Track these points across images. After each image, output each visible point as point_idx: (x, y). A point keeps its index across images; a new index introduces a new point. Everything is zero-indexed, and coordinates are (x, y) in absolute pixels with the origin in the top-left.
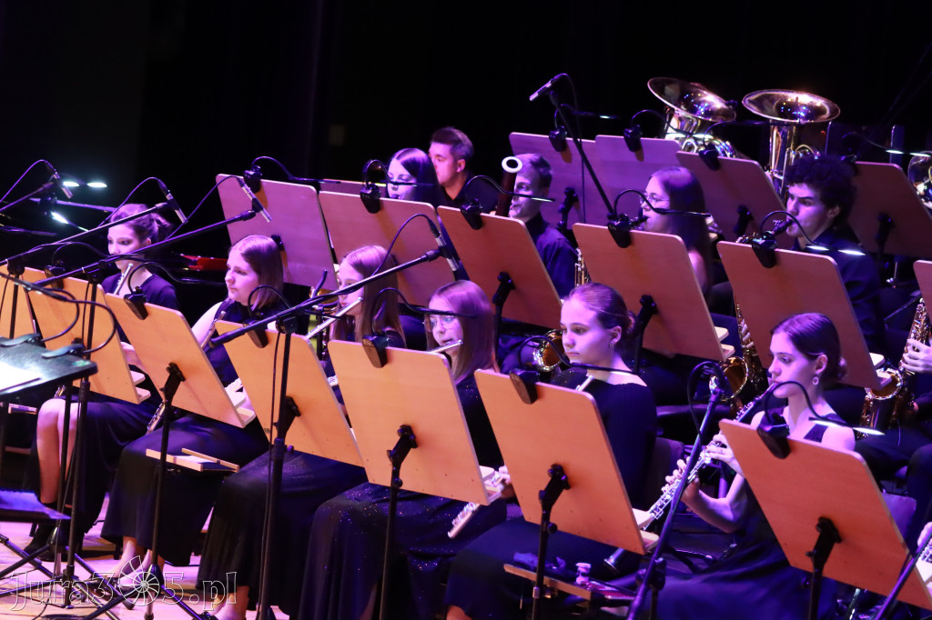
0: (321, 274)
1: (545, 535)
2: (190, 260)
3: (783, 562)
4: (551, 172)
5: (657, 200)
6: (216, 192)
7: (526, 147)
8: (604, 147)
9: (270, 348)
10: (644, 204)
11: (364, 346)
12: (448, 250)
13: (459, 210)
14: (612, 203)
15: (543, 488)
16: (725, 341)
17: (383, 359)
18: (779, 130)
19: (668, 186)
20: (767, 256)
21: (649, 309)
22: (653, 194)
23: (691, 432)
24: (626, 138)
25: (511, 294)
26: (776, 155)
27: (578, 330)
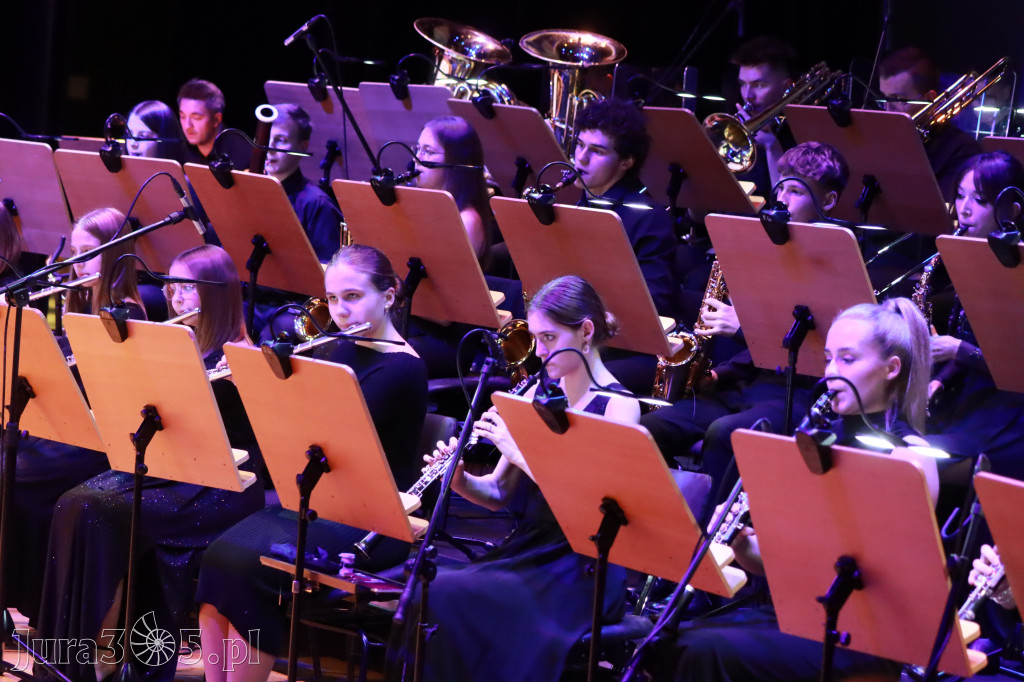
0: (59, 241)
4: (311, 124)
5: (431, 153)
7: (282, 97)
8: (368, 97)
11: (102, 318)
12: (196, 212)
13: (207, 167)
14: (376, 160)
15: (301, 472)
16: (502, 306)
17: (124, 333)
18: (560, 74)
19: (442, 137)
20: (545, 212)
21: (418, 270)
22: (426, 146)
23: (462, 407)
24: (392, 86)
25: (267, 259)
26: (557, 101)
27: (351, 296)
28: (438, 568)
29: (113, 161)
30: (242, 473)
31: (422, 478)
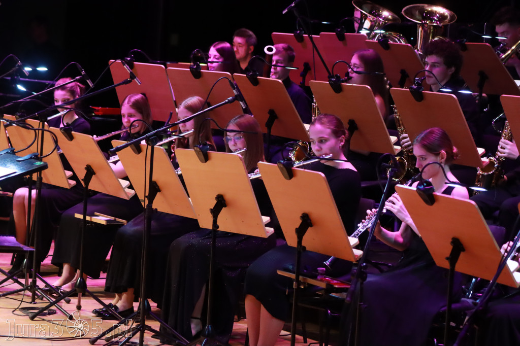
0: (169, 114)
1: (299, 253)
2: (95, 109)
3: (433, 263)
4: (294, 54)
5: (358, 68)
6: (109, 70)
8: (325, 39)
9: (143, 154)
10: (350, 70)
11: (195, 151)
12: (240, 97)
13: (245, 75)
14: (330, 70)
15: (298, 227)
16: (396, 144)
17: (206, 158)
18: (422, 28)
20: (418, 96)
21: (353, 126)
22: (355, 64)
23: (379, 195)
24: (337, 34)
25: (276, 122)
26: (421, 40)
27: (321, 141)
28: (368, 275)
29: (197, 74)
30: (267, 228)
31: (358, 229)
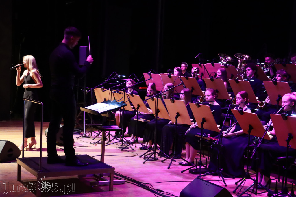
0: (161, 89)
2: (139, 88)
5: (219, 73)
6: (144, 76)
7: (195, 66)
8: (208, 65)
9: (154, 101)
12: (183, 83)
14: (210, 75)
15: (202, 122)
16: (230, 96)
17: (173, 102)
19: (221, 71)
20: (237, 82)
24: (212, 64)
25: (194, 90)
26: (239, 64)
27: (208, 96)
29: (170, 76)
30: (192, 122)
